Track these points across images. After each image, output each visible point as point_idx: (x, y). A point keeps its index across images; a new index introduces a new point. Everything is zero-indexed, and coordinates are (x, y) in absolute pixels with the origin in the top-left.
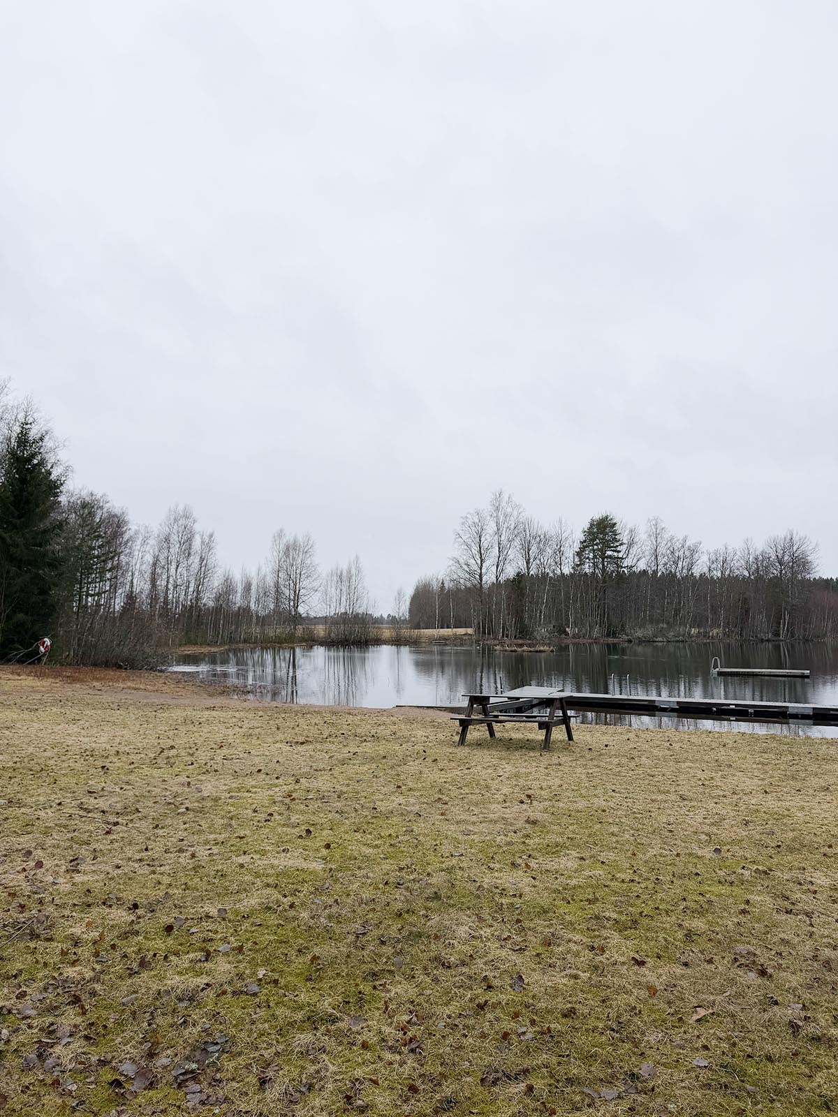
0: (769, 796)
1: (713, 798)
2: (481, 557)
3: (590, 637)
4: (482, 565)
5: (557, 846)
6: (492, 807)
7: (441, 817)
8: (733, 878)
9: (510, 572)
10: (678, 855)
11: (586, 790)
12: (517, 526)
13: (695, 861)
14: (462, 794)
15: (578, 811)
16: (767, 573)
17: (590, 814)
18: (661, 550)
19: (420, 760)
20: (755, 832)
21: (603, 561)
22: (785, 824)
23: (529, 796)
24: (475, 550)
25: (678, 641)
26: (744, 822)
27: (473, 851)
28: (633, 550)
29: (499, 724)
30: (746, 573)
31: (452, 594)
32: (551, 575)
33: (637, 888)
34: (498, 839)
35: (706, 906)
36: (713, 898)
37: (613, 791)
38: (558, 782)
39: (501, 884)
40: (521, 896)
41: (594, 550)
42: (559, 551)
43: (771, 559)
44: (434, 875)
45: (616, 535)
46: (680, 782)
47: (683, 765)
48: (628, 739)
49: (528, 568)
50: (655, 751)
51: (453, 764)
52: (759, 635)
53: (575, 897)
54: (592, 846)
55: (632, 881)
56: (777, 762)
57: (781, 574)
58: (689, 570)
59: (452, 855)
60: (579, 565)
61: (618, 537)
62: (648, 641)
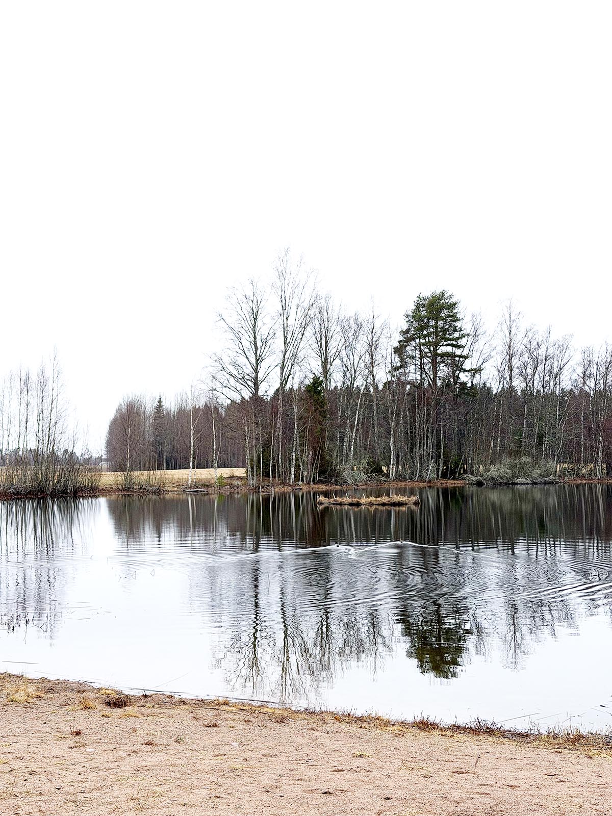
2: (256, 353)
3: (422, 479)
4: (257, 366)
18: (519, 347)
24: (246, 340)
41: (421, 345)
42: (372, 347)
45: (456, 321)
49: (326, 375)
60: (401, 367)
61: (458, 324)
62: (506, 484)
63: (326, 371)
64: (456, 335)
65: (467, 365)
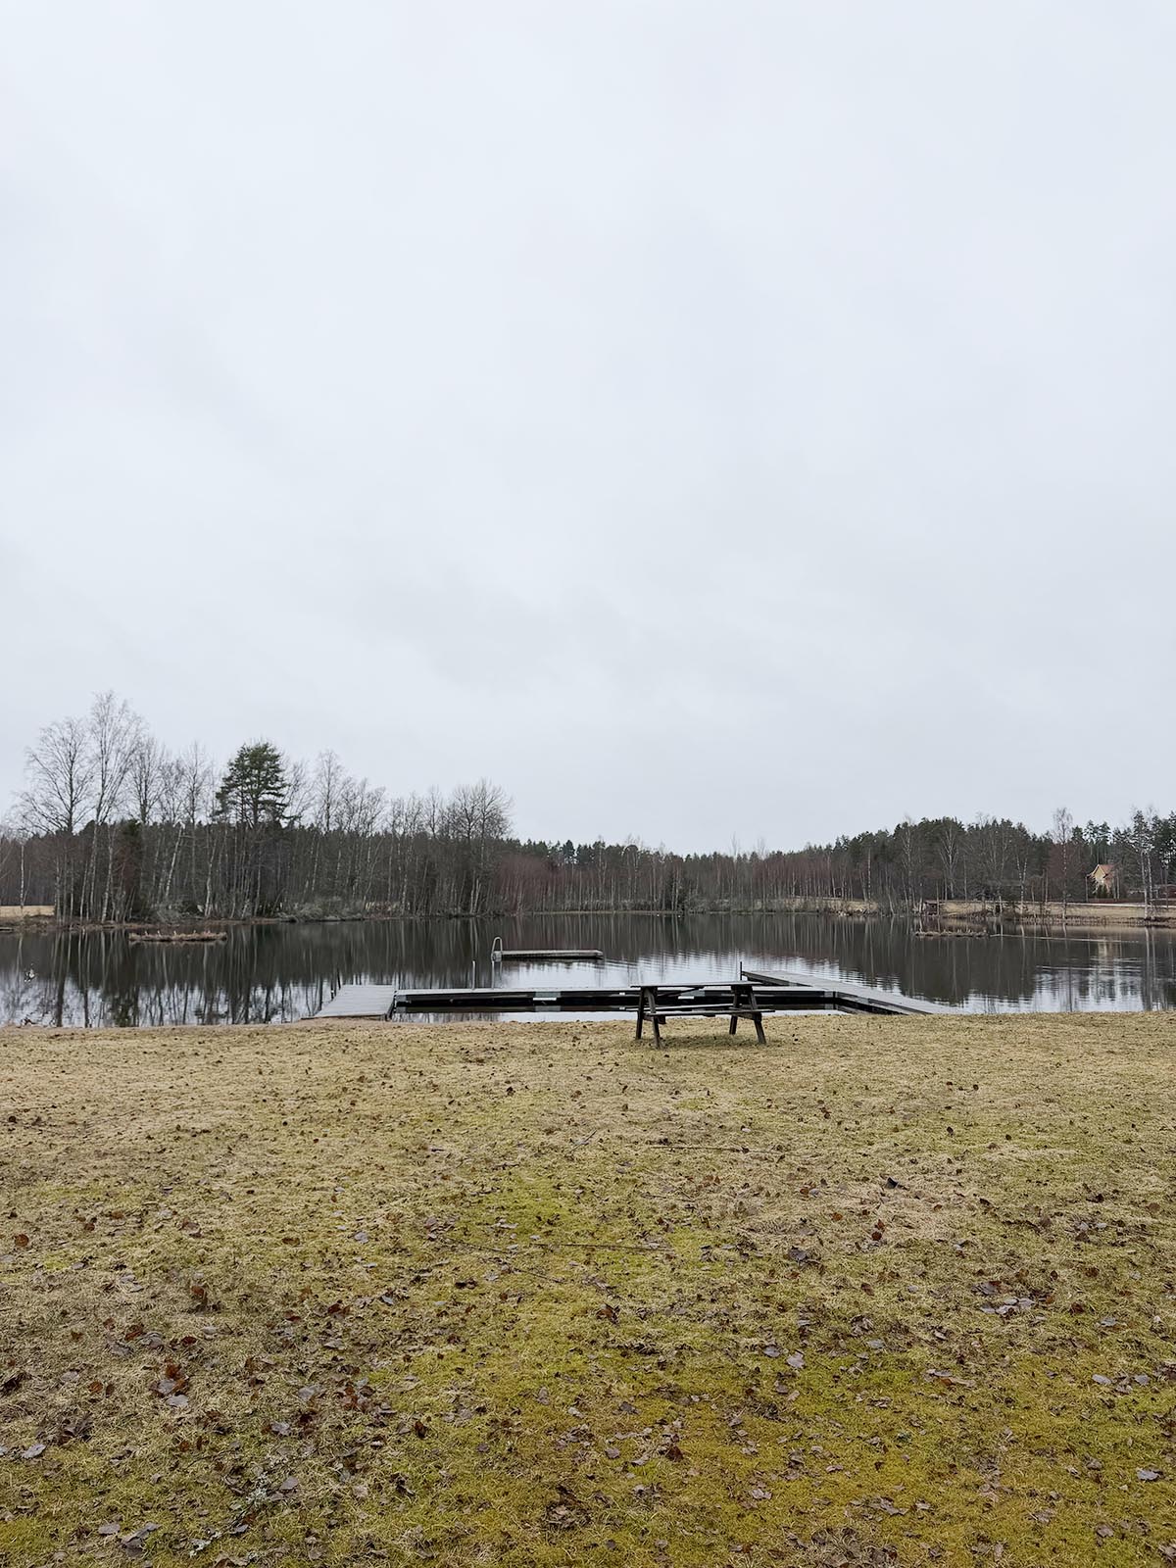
2: (71, 794)
3: (236, 917)
4: (72, 807)
18: (336, 796)
24: (61, 782)
28: (298, 795)
30: (431, 832)
41: (243, 792)
42: (194, 792)
43: (460, 814)
52: (446, 910)
57: (470, 832)
58: (367, 825)
60: (221, 812)
61: (280, 775)
62: (317, 921)
63: (144, 814)
64: (278, 784)
65: (287, 812)
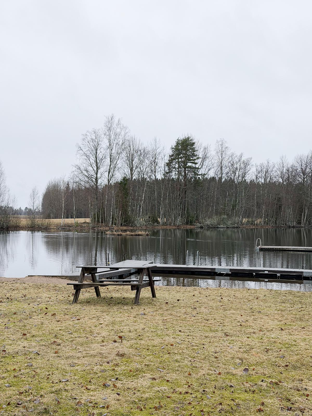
0: (284, 332)
1: (247, 334)
2: (97, 165)
3: (175, 225)
4: (97, 171)
5: (137, 371)
6: (93, 346)
7: (54, 355)
8: (255, 388)
9: (118, 177)
10: (220, 374)
11: (161, 331)
12: (124, 142)
13: (231, 377)
14: (72, 338)
15: (154, 346)
16: (294, 180)
17: (162, 348)
18: (225, 163)
19: (43, 315)
20: (272, 356)
21: (185, 170)
22: (292, 351)
23: (120, 337)
24: (92, 160)
25: (234, 228)
26: (266, 350)
27: (76, 377)
28: (206, 163)
29: (104, 287)
30: (281, 180)
31: (75, 193)
32: (148, 179)
33: (189, 398)
34: (95, 368)
35: (235, 408)
36: (241, 402)
37: (180, 331)
38: (142, 326)
39: (95, 400)
40: (108, 407)
41: (179, 162)
42: (154, 162)
43: (298, 171)
44: (46, 396)
45: (194, 151)
46: (226, 324)
47: (228, 312)
48: (194, 296)
49: (132, 174)
50: (211, 303)
51: (67, 317)
52: (287, 224)
53: (146, 406)
54: (161, 370)
55: (187, 393)
56: (291, 309)
57: (304, 181)
58: (243, 177)
59: (60, 381)
60: (168, 173)
62: (214, 228)
65: (200, 172)
